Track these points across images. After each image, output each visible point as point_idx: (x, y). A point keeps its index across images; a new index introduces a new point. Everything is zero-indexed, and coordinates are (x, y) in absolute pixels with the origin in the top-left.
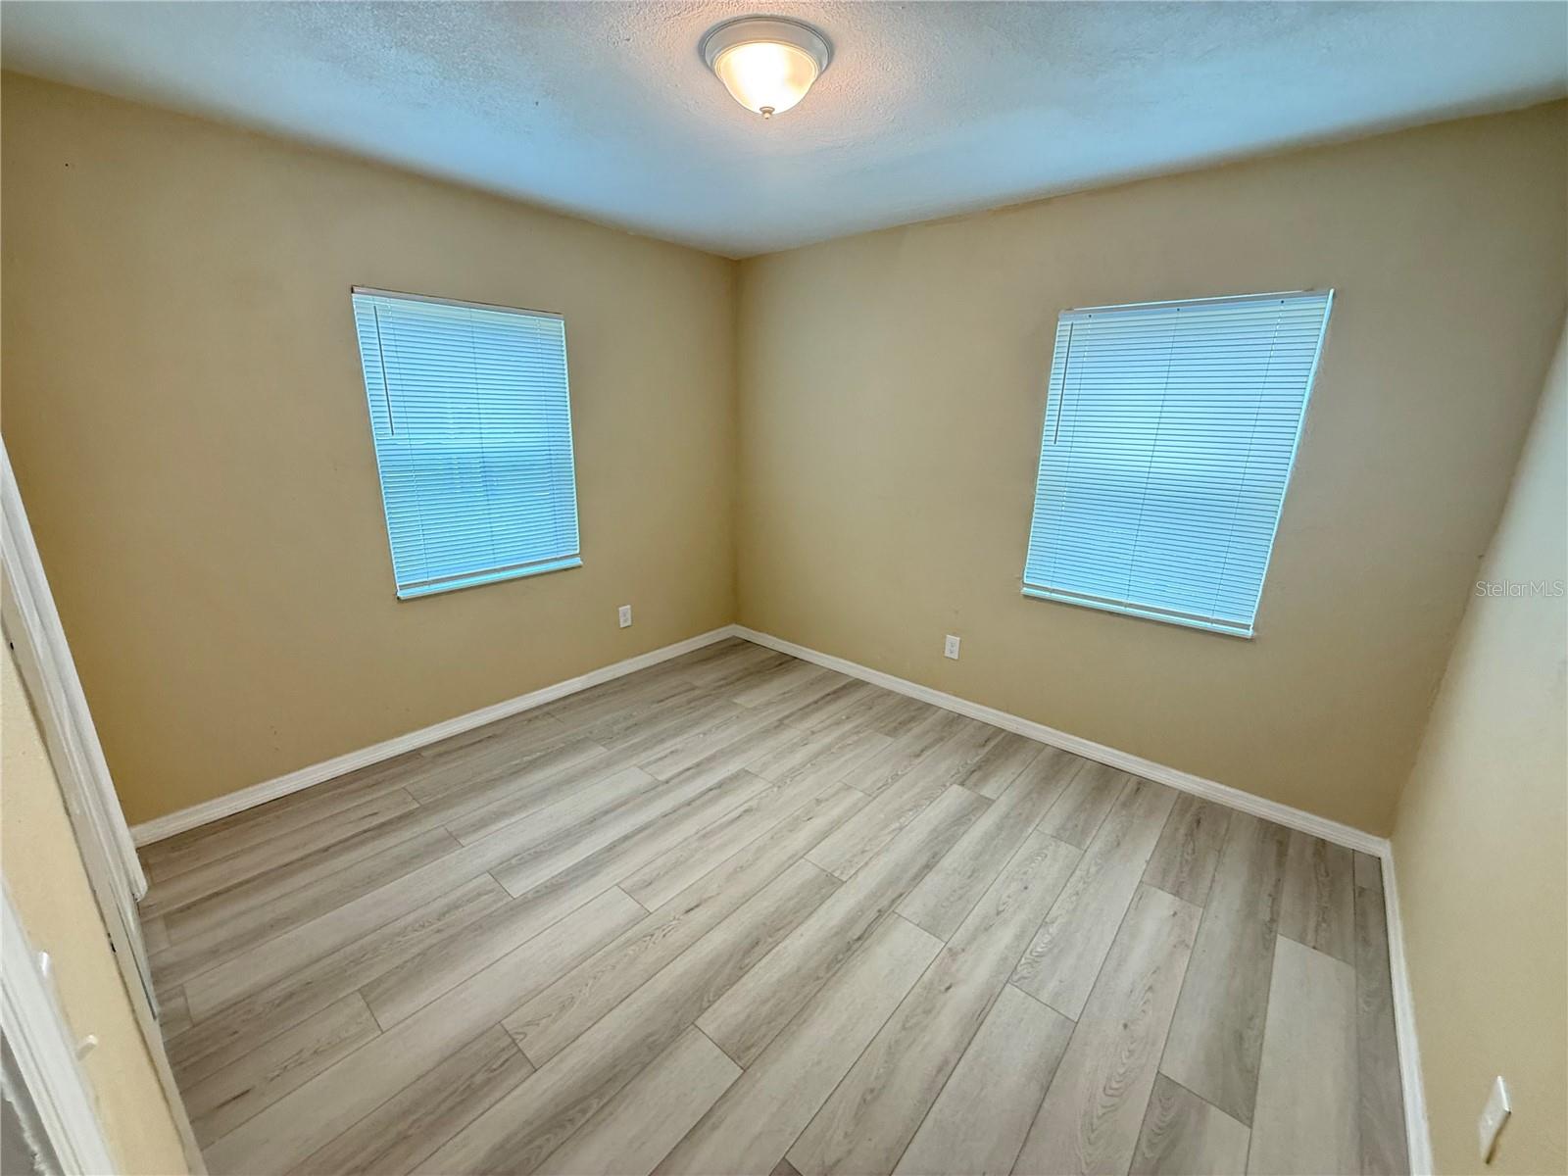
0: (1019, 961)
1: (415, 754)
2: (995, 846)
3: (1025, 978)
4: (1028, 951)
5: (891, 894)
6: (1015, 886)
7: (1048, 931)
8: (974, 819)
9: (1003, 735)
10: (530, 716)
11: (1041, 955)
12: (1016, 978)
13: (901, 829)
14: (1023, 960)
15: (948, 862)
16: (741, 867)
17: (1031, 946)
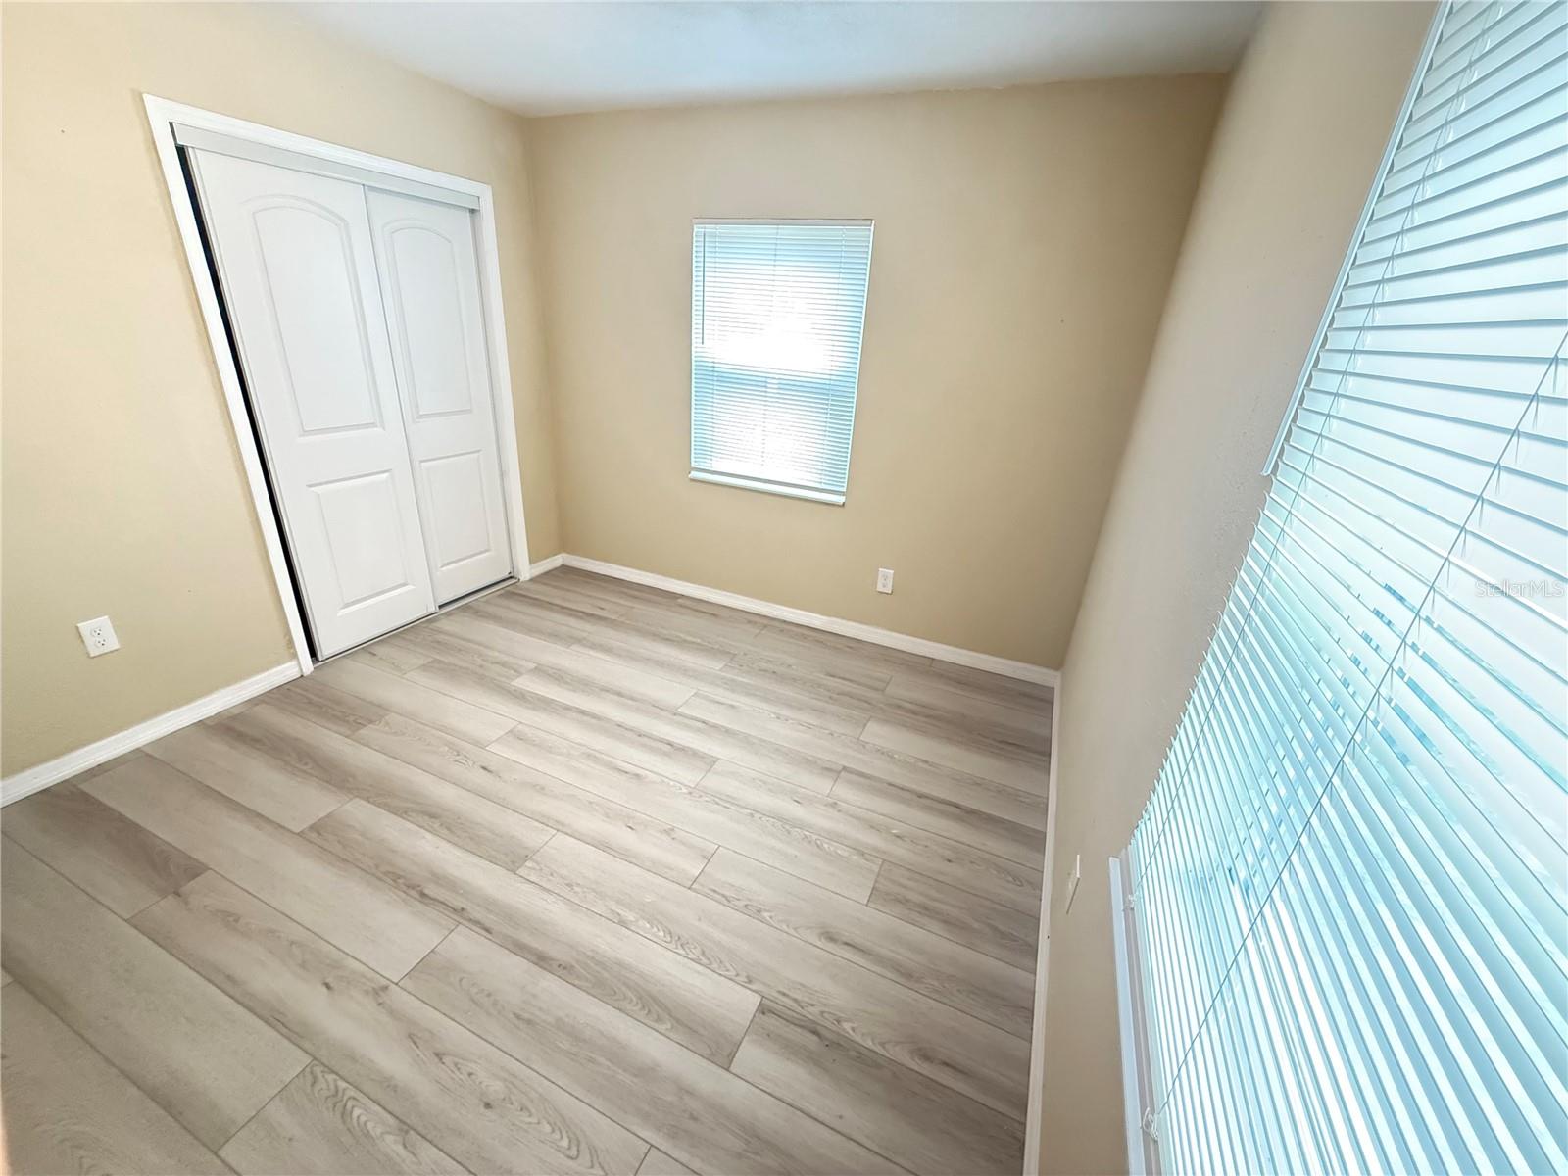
0: (343, 1078)
1: (673, 596)
2: (591, 1061)
3: (313, 1084)
4: (359, 1095)
5: (489, 919)
6: (496, 1088)
7: (389, 1133)
8: (662, 1028)
9: (1015, 1115)
10: (751, 618)
11: (345, 1115)
12: (318, 1070)
13: (623, 923)
14: (342, 1084)
15: (549, 985)
16: (543, 788)
17: (366, 1100)
